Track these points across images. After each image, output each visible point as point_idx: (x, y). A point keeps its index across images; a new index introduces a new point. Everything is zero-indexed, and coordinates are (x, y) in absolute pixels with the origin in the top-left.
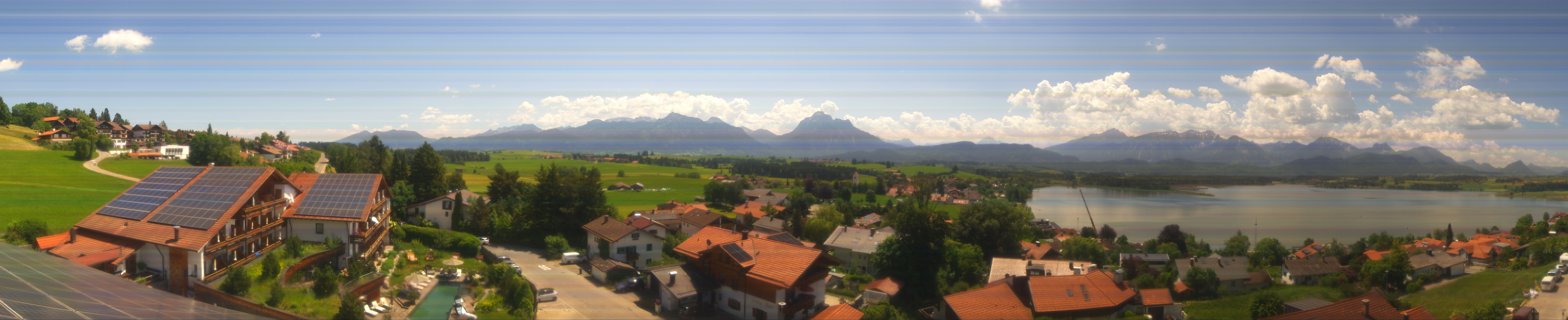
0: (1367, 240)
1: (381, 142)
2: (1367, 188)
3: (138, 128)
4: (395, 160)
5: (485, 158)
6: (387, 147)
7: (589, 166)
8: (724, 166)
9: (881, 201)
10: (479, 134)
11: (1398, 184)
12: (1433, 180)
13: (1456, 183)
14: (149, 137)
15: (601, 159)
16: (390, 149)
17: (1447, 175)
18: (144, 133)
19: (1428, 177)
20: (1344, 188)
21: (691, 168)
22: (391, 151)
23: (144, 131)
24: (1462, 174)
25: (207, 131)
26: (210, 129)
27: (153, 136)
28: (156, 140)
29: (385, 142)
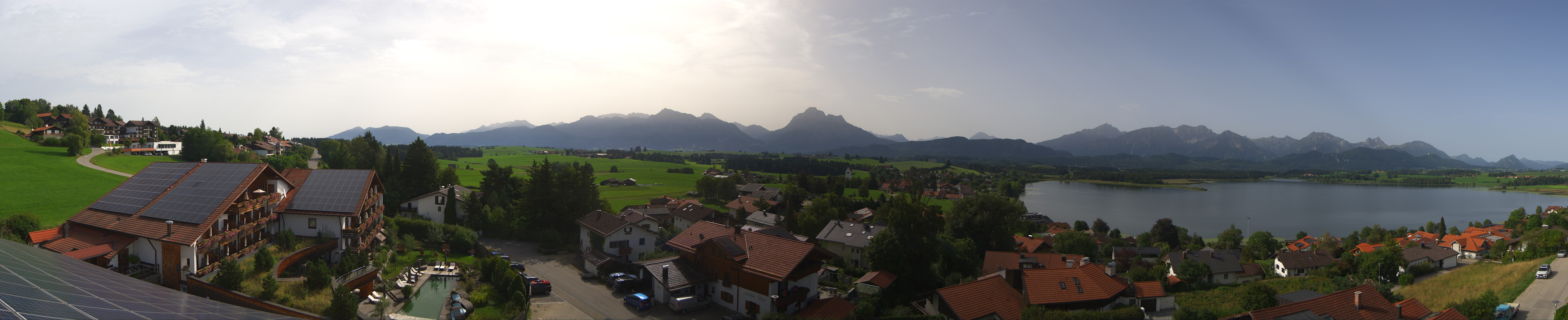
0: (1359, 233)
1: (374, 137)
3: (131, 124)
4: (388, 156)
5: (477, 153)
6: (380, 143)
7: (582, 162)
8: (717, 161)
9: (874, 195)
10: (472, 130)
11: (1390, 181)
12: (1425, 176)
13: (1452, 178)
14: (143, 133)
15: (593, 155)
16: (383, 144)
17: (1441, 171)
18: (137, 129)
19: (1421, 173)
20: (1337, 185)
21: (683, 163)
22: (384, 147)
23: (137, 128)
24: (1456, 169)
25: (200, 127)
26: (203, 125)
27: (145, 131)
28: (149, 136)
29: (378, 139)
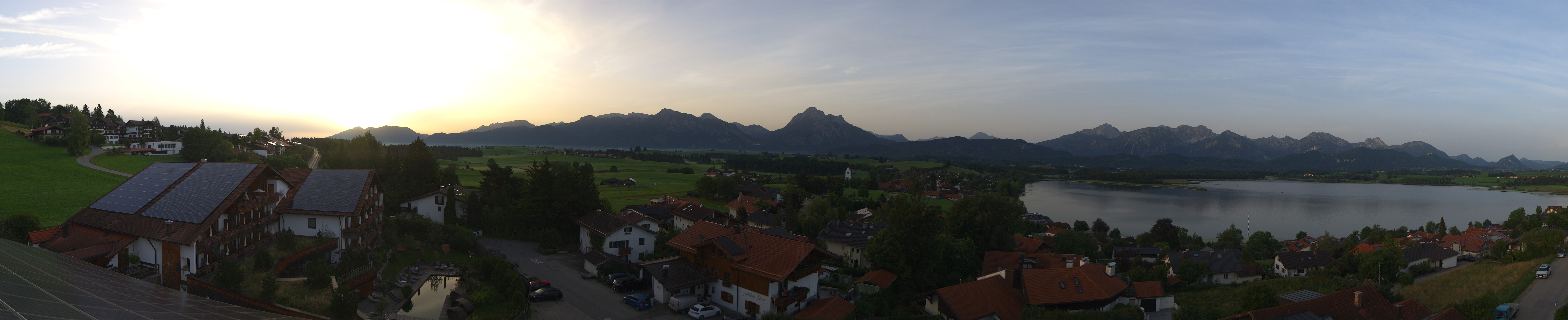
0: (1359, 233)
1: (374, 137)
2: (1359, 182)
3: (131, 123)
4: (388, 157)
5: (477, 153)
6: (381, 144)
7: (582, 162)
8: (717, 161)
9: (874, 195)
10: (471, 129)
11: (1391, 179)
12: (1425, 174)
13: (1448, 177)
14: (143, 133)
15: (593, 155)
17: (1439, 170)
18: (137, 129)
19: (1421, 171)
20: (1337, 183)
21: (683, 163)
22: (385, 147)
23: (138, 127)
24: (1455, 169)
25: (200, 127)
26: (203, 124)
27: (145, 131)
28: (149, 136)
29: (378, 139)
